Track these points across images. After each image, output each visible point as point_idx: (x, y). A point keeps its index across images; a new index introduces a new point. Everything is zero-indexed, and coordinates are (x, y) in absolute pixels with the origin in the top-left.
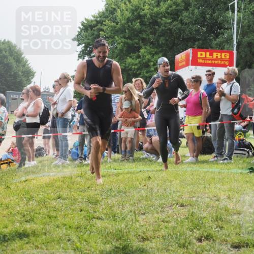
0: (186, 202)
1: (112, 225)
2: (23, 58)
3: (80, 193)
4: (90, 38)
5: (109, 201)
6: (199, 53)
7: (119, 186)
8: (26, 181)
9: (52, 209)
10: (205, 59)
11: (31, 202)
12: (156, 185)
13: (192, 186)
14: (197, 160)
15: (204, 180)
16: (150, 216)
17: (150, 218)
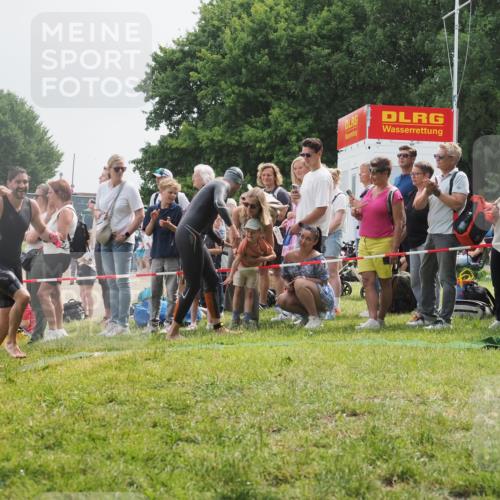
0: (361, 407)
1: (216, 453)
2: (38, 127)
3: (152, 391)
4: (171, 85)
5: (211, 407)
6: (385, 114)
7: (229, 377)
8: (47, 367)
9: (97, 423)
10: (397, 124)
11: (56, 410)
12: (301, 374)
13: (372, 376)
14: (382, 323)
15: (396, 364)
16: (289, 435)
17: (291, 438)
